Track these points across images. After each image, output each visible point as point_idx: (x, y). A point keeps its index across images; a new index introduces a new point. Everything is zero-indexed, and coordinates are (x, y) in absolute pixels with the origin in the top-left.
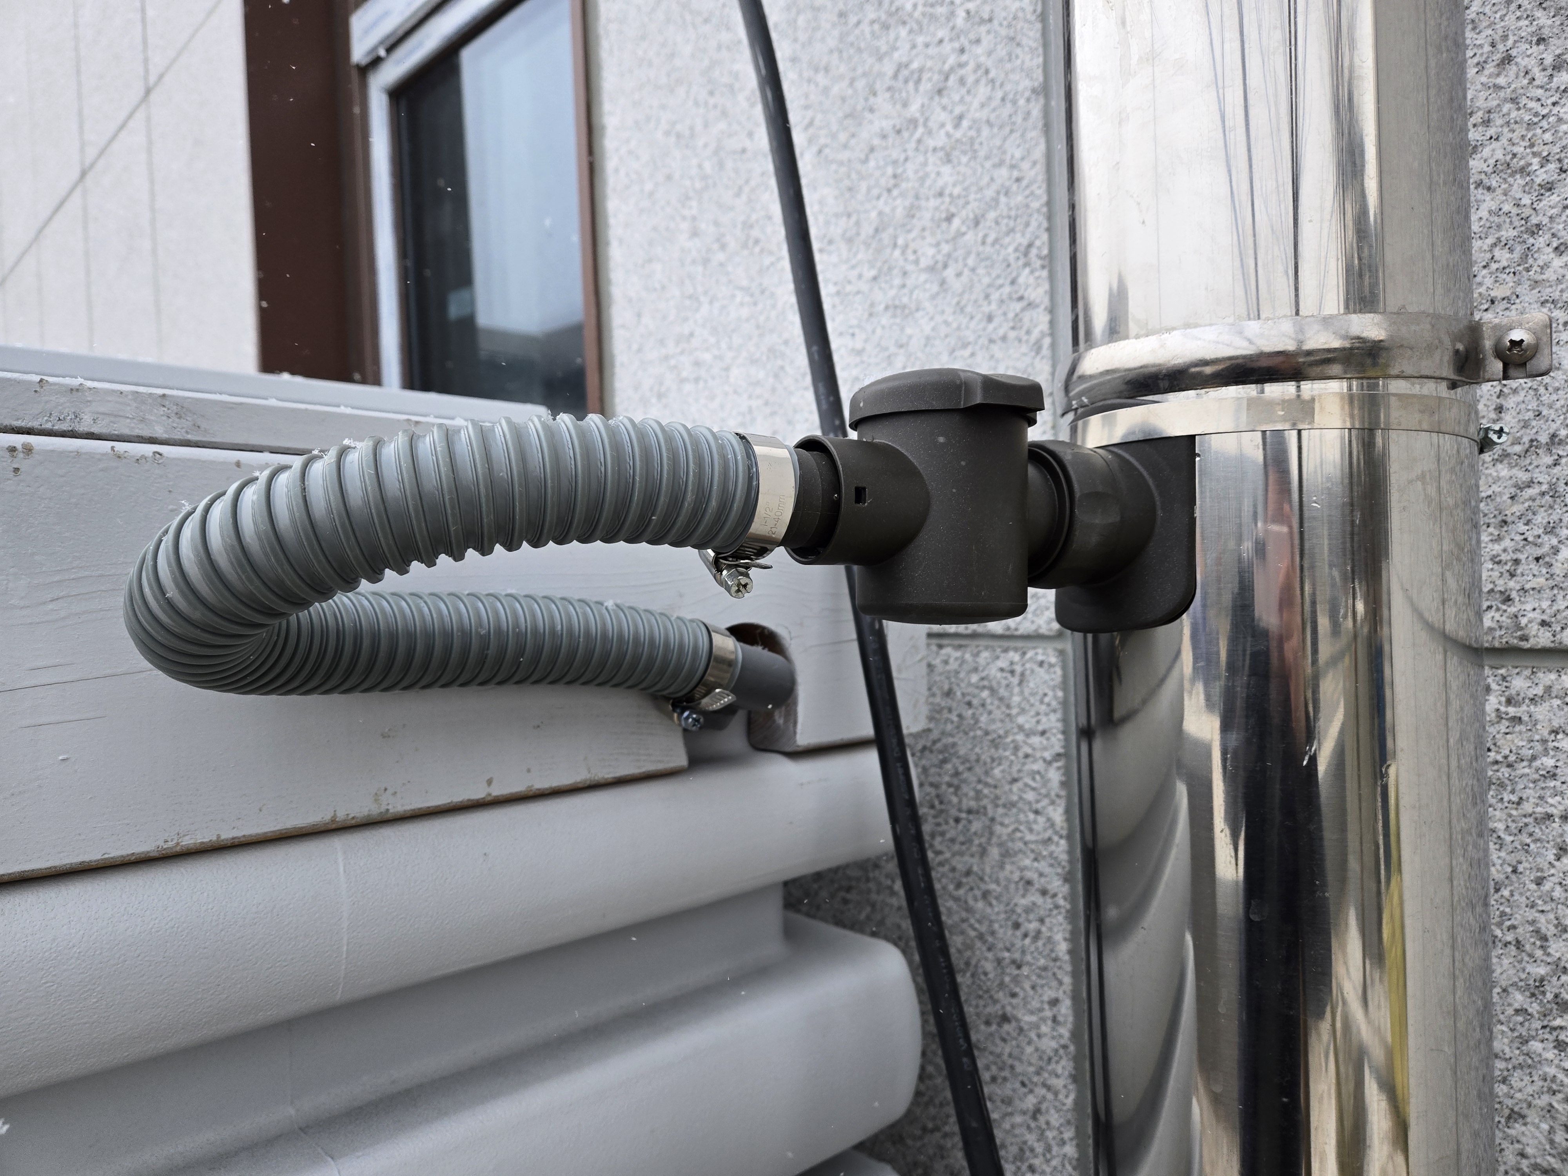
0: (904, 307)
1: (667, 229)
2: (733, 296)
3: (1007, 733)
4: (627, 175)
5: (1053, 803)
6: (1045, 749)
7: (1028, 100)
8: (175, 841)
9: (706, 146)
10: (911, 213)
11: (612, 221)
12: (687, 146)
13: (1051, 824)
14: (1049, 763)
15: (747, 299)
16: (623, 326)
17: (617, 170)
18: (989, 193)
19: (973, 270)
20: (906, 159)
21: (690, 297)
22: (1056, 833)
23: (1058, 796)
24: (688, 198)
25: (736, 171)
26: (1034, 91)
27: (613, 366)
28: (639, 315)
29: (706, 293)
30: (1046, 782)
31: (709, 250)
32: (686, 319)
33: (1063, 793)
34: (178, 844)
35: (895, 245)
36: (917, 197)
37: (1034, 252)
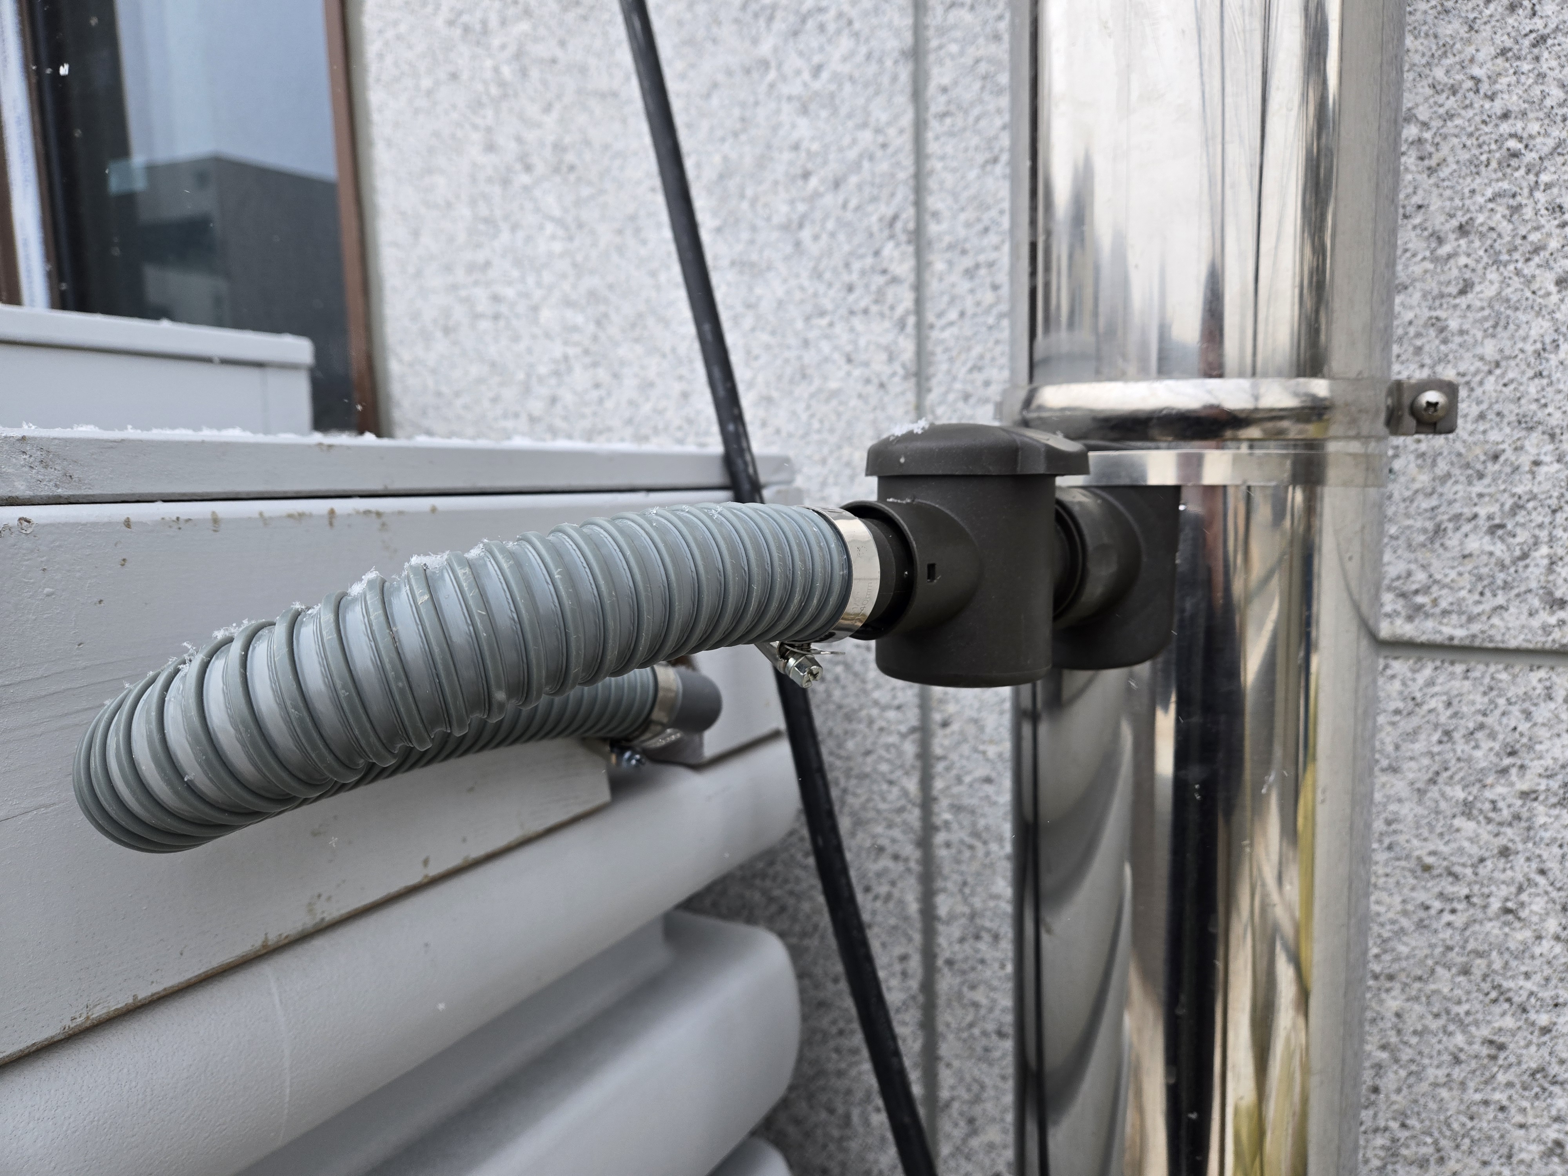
0: (752, 265)
1: (453, 136)
2: (541, 227)
3: (862, 707)
4: (396, 64)
5: (907, 773)
6: (900, 722)
7: (896, 62)
8: (84, 1016)
9: (503, 47)
10: (762, 162)
11: (376, 117)
12: (478, 43)
13: (905, 793)
14: (903, 736)
15: (561, 232)
16: (395, 244)
17: (381, 56)
18: (852, 155)
19: (833, 235)
20: (757, 103)
21: (487, 221)
22: (910, 801)
23: (913, 767)
24: (480, 104)
25: (545, 83)
26: (903, 53)
27: (380, 289)
28: (416, 234)
29: (506, 218)
30: (900, 754)
31: (509, 169)
32: (479, 246)
33: (918, 764)
34: (88, 1018)
35: (742, 196)
36: (769, 147)
37: (899, 225)
